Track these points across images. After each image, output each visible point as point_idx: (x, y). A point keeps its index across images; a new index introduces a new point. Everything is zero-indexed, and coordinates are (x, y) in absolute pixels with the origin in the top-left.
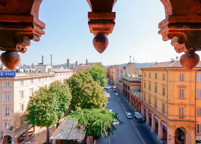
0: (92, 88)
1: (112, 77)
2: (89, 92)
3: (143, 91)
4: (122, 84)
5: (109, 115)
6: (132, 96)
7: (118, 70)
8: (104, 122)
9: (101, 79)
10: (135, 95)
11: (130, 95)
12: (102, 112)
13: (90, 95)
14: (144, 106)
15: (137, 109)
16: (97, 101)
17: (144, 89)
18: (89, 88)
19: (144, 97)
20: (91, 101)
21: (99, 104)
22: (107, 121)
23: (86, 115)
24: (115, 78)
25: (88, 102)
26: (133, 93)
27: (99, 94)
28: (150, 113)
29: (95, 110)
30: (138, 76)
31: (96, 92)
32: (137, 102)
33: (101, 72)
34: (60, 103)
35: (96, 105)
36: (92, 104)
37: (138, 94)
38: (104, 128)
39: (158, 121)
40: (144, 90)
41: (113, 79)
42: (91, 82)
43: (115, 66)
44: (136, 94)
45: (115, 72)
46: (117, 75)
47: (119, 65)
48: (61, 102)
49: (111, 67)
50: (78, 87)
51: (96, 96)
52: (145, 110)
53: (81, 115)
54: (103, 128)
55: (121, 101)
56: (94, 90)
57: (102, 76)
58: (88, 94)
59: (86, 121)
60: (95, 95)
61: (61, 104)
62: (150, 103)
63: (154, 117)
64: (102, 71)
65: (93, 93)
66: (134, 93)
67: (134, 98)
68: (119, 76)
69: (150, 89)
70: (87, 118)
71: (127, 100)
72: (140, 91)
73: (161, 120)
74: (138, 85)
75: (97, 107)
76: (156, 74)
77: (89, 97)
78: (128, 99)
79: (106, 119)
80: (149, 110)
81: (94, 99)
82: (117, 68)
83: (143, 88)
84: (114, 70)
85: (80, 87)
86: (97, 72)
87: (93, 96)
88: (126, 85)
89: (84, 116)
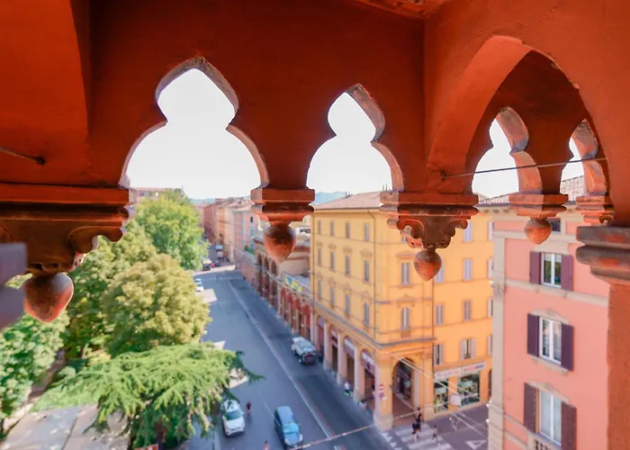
0: (150, 276)
1: (221, 235)
2: (140, 292)
3: (314, 274)
4: (254, 259)
5: (215, 360)
6: (283, 292)
7: (240, 213)
8: (198, 387)
9: (184, 243)
10: (293, 287)
11: (279, 289)
12: (191, 356)
13: (144, 303)
14: (319, 316)
15: (300, 328)
16: (172, 321)
17: (317, 269)
18: (138, 278)
19: (316, 289)
20: (150, 324)
21: (180, 329)
22: (208, 381)
23: (130, 376)
24: (232, 238)
25: (139, 329)
26: (287, 282)
27: (177, 298)
28: (334, 334)
29: (163, 353)
30: (301, 231)
31: (169, 290)
32: (299, 309)
33: (182, 222)
34: (10, 347)
35: (168, 336)
36: (154, 334)
37: (302, 284)
38: (201, 405)
39: (353, 352)
40: (316, 272)
41: (226, 241)
42: (147, 257)
43: (231, 200)
44: (296, 286)
45: (232, 220)
46: (238, 228)
47: (242, 199)
48: (16, 345)
49: (219, 202)
50: (92, 279)
51: (167, 306)
52: (321, 329)
53: (110, 379)
54: (196, 405)
55: (251, 311)
56: (160, 285)
57: (187, 235)
58: (137, 302)
59: (129, 396)
60: (164, 300)
61: (17, 351)
62: (333, 306)
63: (344, 345)
64: (186, 218)
65: (156, 297)
66: (290, 281)
67: (289, 299)
68: (245, 232)
69: (332, 267)
70: (134, 385)
71: (270, 306)
72: (305, 275)
73: (362, 348)
75: (174, 340)
76: (347, 227)
77: (143, 310)
78: (274, 302)
79: (206, 377)
80: (331, 327)
81: (161, 313)
82: (236, 207)
83: (316, 265)
84: (228, 214)
85: (103, 277)
86: (168, 223)
87: (156, 306)
88: (266, 259)
89: (123, 380)
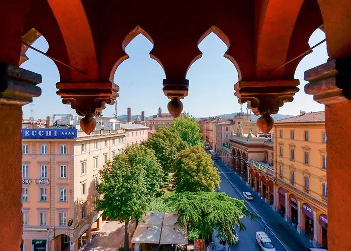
0: (194, 156)
1: (207, 137)
3: (276, 162)
4: (229, 150)
6: (251, 170)
7: (220, 125)
9: (194, 141)
11: (248, 169)
12: (218, 198)
13: (194, 168)
14: (280, 188)
17: (279, 159)
19: (278, 172)
20: (196, 178)
23: (192, 203)
24: (214, 140)
25: (192, 180)
26: (255, 165)
27: (208, 167)
28: (293, 200)
29: (204, 195)
30: (260, 136)
31: (203, 163)
33: (192, 130)
35: (204, 186)
37: (266, 168)
38: (229, 225)
40: (278, 161)
41: (210, 141)
44: (261, 168)
45: (214, 129)
46: (218, 134)
49: (204, 120)
54: (226, 225)
55: (231, 180)
56: (199, 160)
60: (202, 168)
62: (292, 182)
63: (302, 208)
64: (194, 127)
65: (198, 166)
66: (257, 165)
67: (255, 174)
68: (223, 136)
71: (241, 178)
73: (320, 213)
74: (262, 152)
76: (306, 134)
77: (193, 172)
78: (244, 176)
80: (291, 196)
81: (201, 174)
82: (217, 122)
83: (278, 157)
84: (211, 126)
87: (198, 171)
